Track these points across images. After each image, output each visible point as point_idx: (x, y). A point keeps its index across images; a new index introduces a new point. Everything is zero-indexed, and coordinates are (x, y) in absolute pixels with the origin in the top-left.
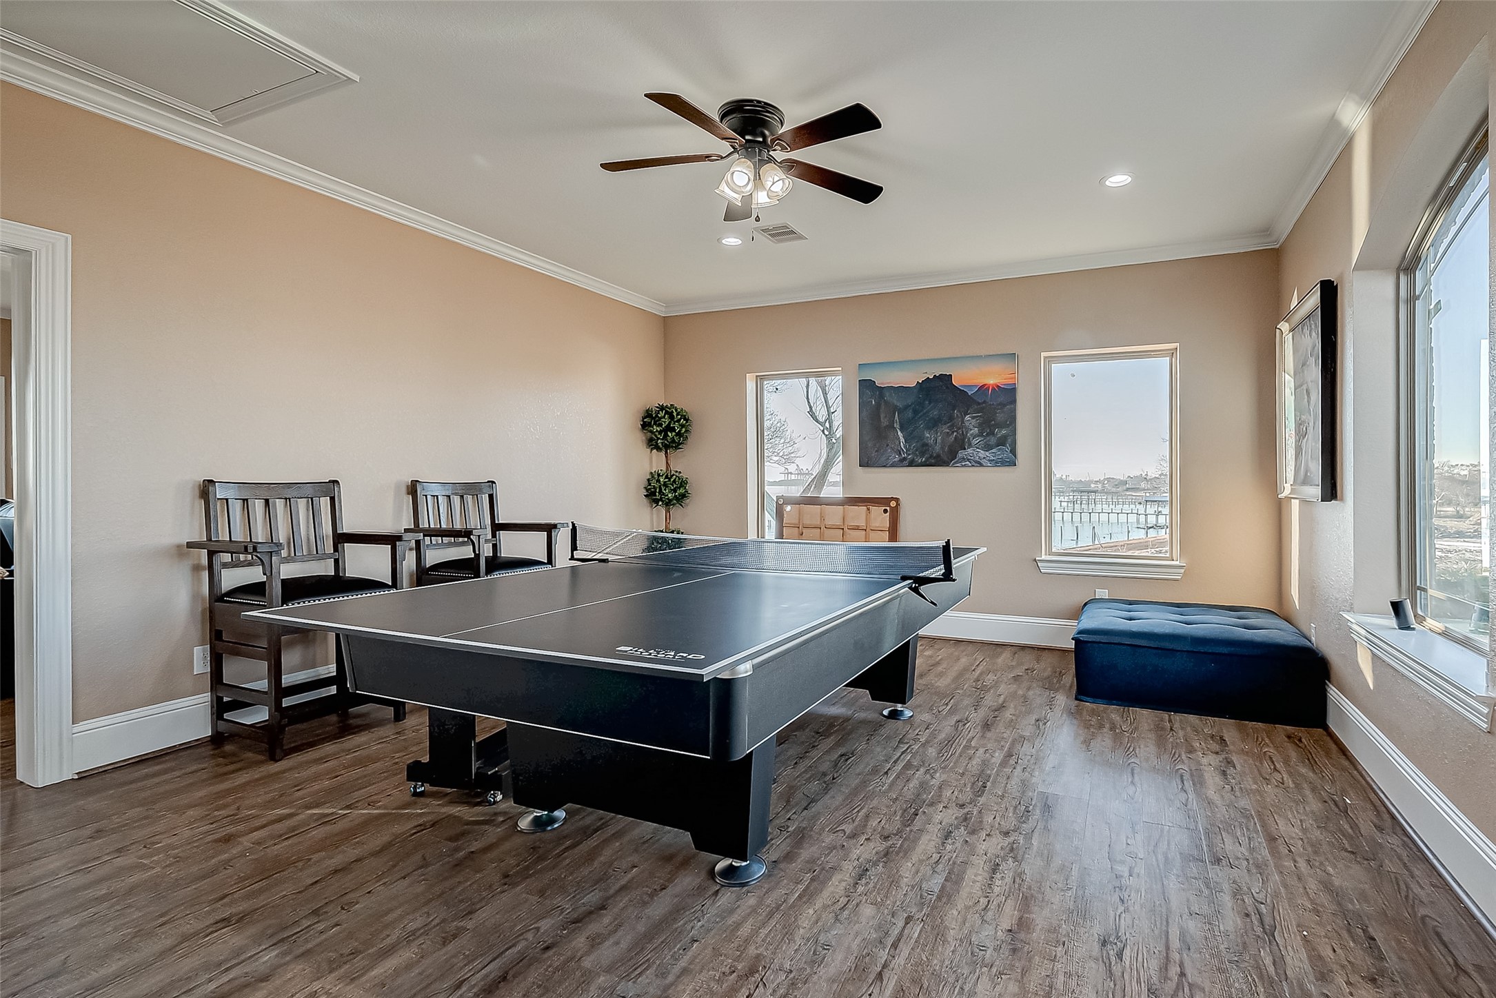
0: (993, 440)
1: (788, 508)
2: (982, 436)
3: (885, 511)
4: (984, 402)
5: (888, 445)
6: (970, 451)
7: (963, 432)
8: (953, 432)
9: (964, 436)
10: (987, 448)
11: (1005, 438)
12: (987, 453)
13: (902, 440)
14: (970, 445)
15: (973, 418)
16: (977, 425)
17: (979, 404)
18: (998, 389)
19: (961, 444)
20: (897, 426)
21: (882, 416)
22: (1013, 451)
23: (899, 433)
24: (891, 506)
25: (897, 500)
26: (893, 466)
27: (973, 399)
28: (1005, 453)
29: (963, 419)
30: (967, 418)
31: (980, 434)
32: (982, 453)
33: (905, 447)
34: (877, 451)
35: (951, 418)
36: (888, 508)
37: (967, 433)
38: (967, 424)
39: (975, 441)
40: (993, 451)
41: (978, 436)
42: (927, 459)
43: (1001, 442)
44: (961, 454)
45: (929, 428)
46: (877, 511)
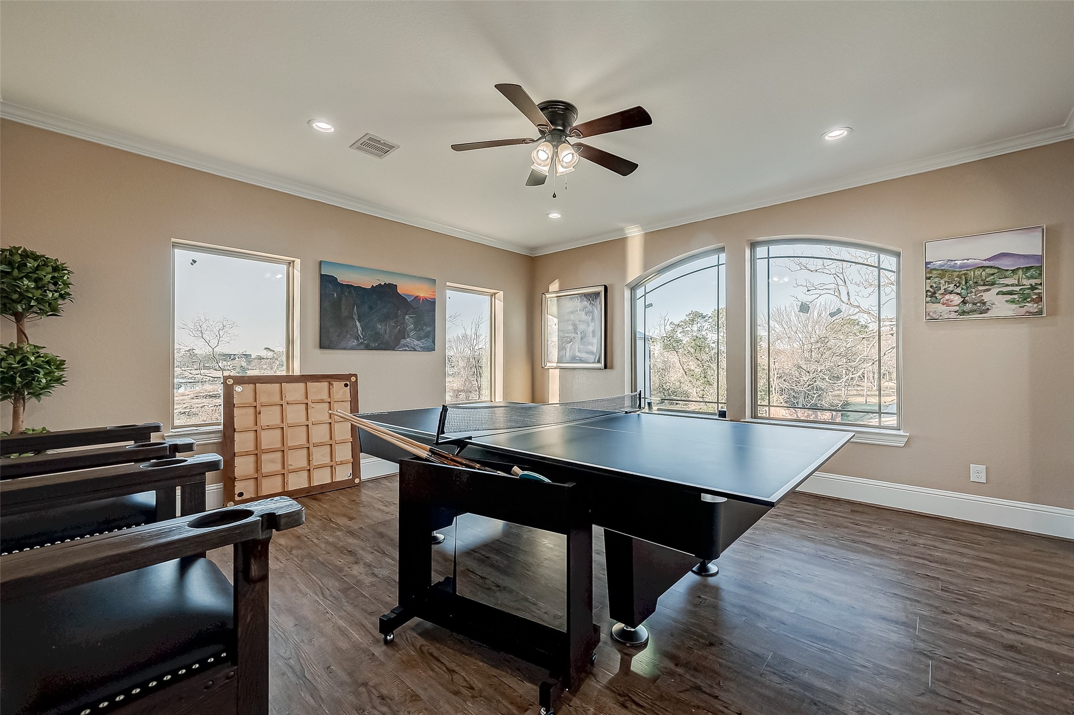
0: (422, 334)
1: (238, 389)
2: (416, 330)
3: (346, 385)
4: (418, 308)
5: (347, 332)
6: (408, 340)
7: (404, 326)
8: (397, 326)
9: (405, 329)
10: (419, 339)
11: (429, 332)
12: (419, 342)
13: (360, 328)
14: (409, 337)
15: (411, 317)
16: (413, 323)
17: (414, 308)
18: (425, 300)
19: (403, 334)
20: (355, 317)
21: (343, 307)
22: (434, 342)
23: (357, 323)
24: (349, 380)
25: (356, 375)
26: (352, 349)
27: (411, 305)
28: (428, 343)
29: (404, 318)
30: (407, 317)
31: (415, 329)
32: (416, 342)
33: (362, 334)
34: (338, 336)
35: (396, 316)
36: (348, 383)
37: (407, 327)
38: (407, 321)
39: (412, 334)
40: (422, 341)
41: (414, 330)
42: (379, 345)
43: (427, 336)
44: (403, 342)
45: (380, 322)
46: (338, 385)
